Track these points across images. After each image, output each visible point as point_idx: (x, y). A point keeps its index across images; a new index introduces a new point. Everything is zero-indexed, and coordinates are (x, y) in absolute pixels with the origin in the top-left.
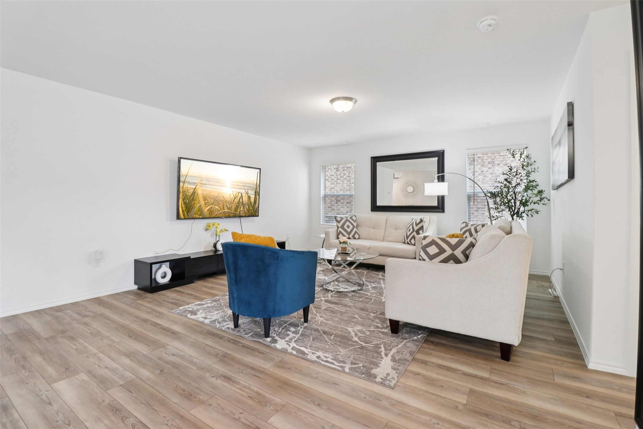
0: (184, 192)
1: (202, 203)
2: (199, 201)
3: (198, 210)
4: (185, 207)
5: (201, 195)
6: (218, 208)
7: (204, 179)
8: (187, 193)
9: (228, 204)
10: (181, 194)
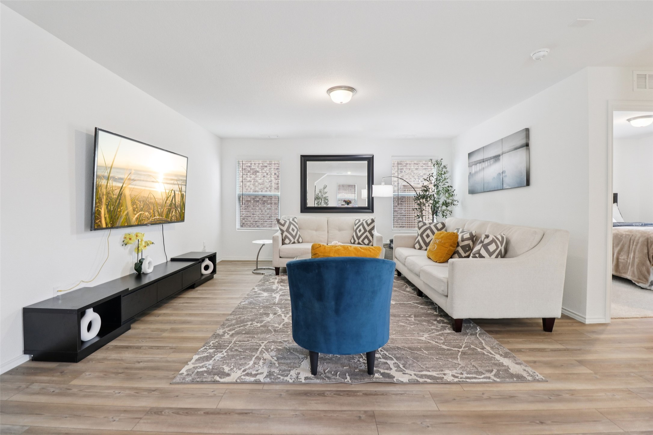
0: (108, 194)
1: (130, 209)
2: (127, 207)
3: (125, 220)
4: (109, 217)
5: (129, 197)
6: (148, 215)
7: (133, 171)
8: (112, 196)
9: (159, 209)
10: (105, 197)
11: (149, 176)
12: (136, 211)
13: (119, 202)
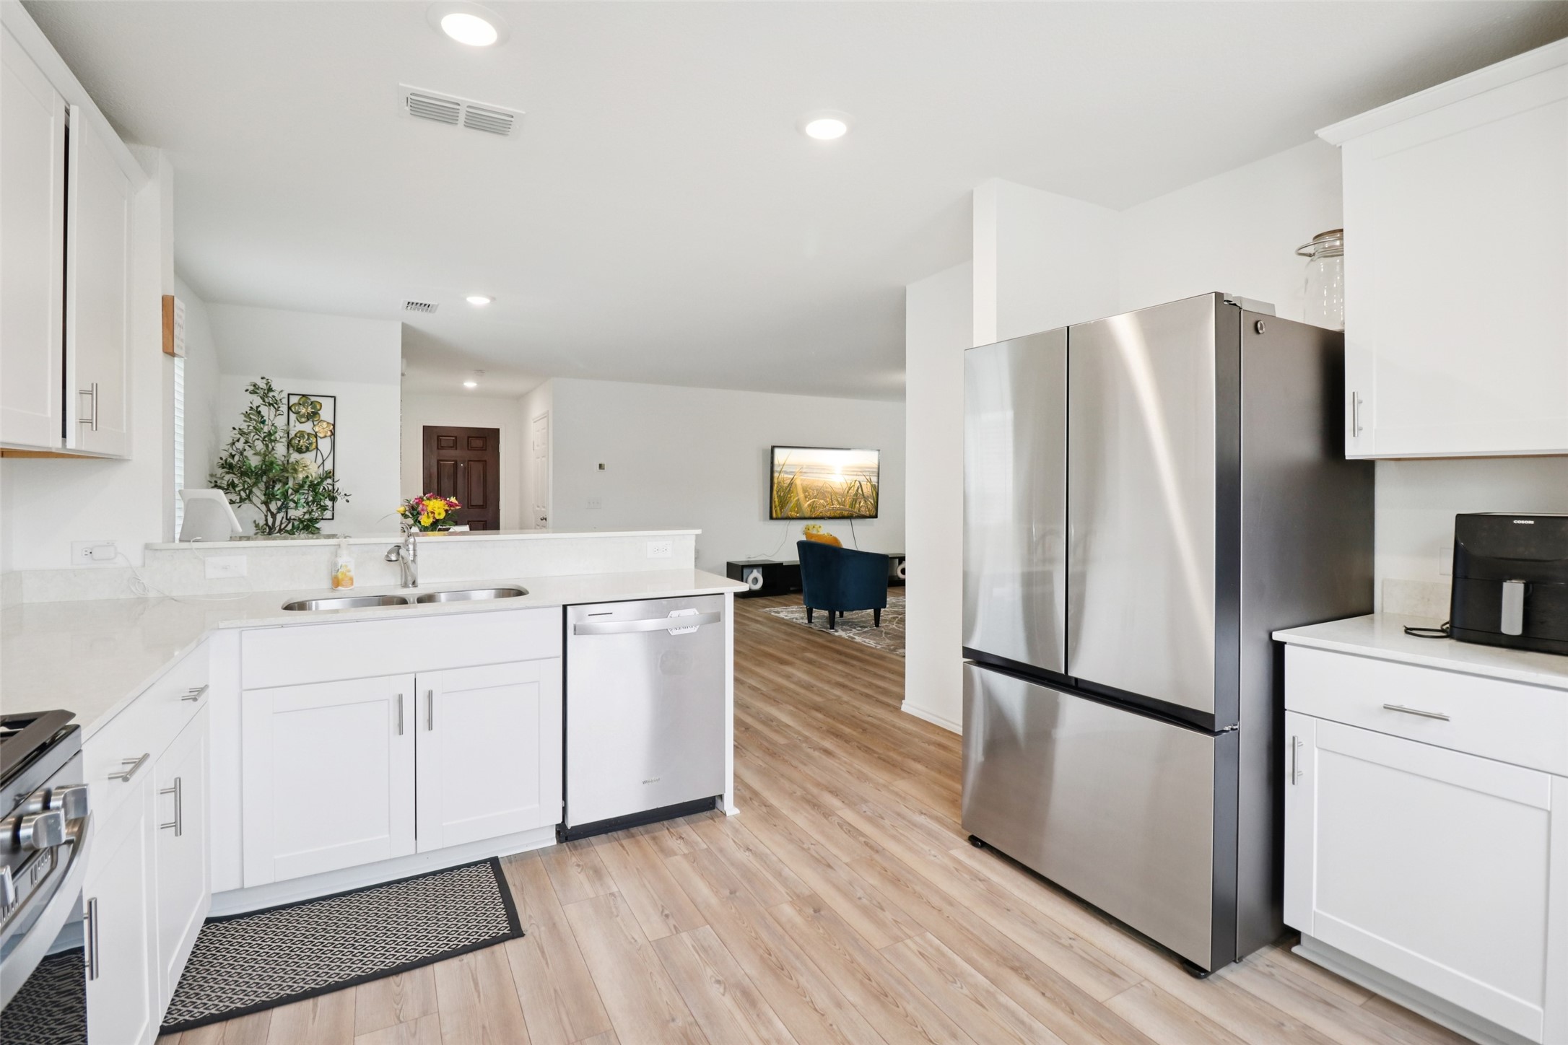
0: (779, 483)
1: (801, 496)
2: (797, 494)
3: (795, 509)
5: (800, 486)
6: (823, 503)
7: (805, 466)
8: (783, 485)
9: (839, 498)
10: (777, 486)
11: (824, 469)
12: (808, 498)
13: (790, 490)
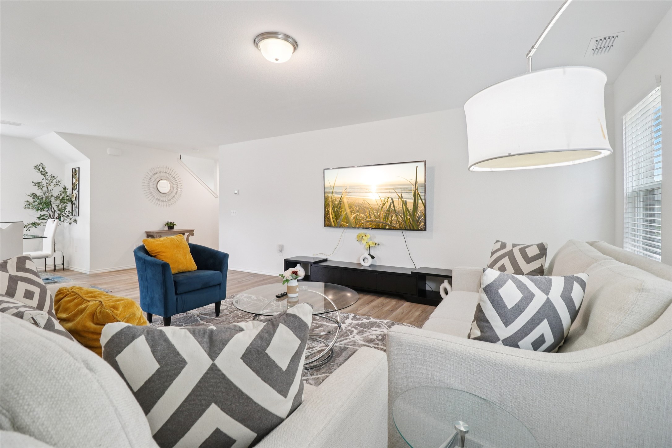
0: (333, 201)
1: (348, 211)
2: (345, 209)
3: (345, 217)
5: (347, 203)
6: (363, 216)
8: (335, 203)
9: (375, 212)
10: (331, 203)
12: (353, 213)
13: (340, 206)
